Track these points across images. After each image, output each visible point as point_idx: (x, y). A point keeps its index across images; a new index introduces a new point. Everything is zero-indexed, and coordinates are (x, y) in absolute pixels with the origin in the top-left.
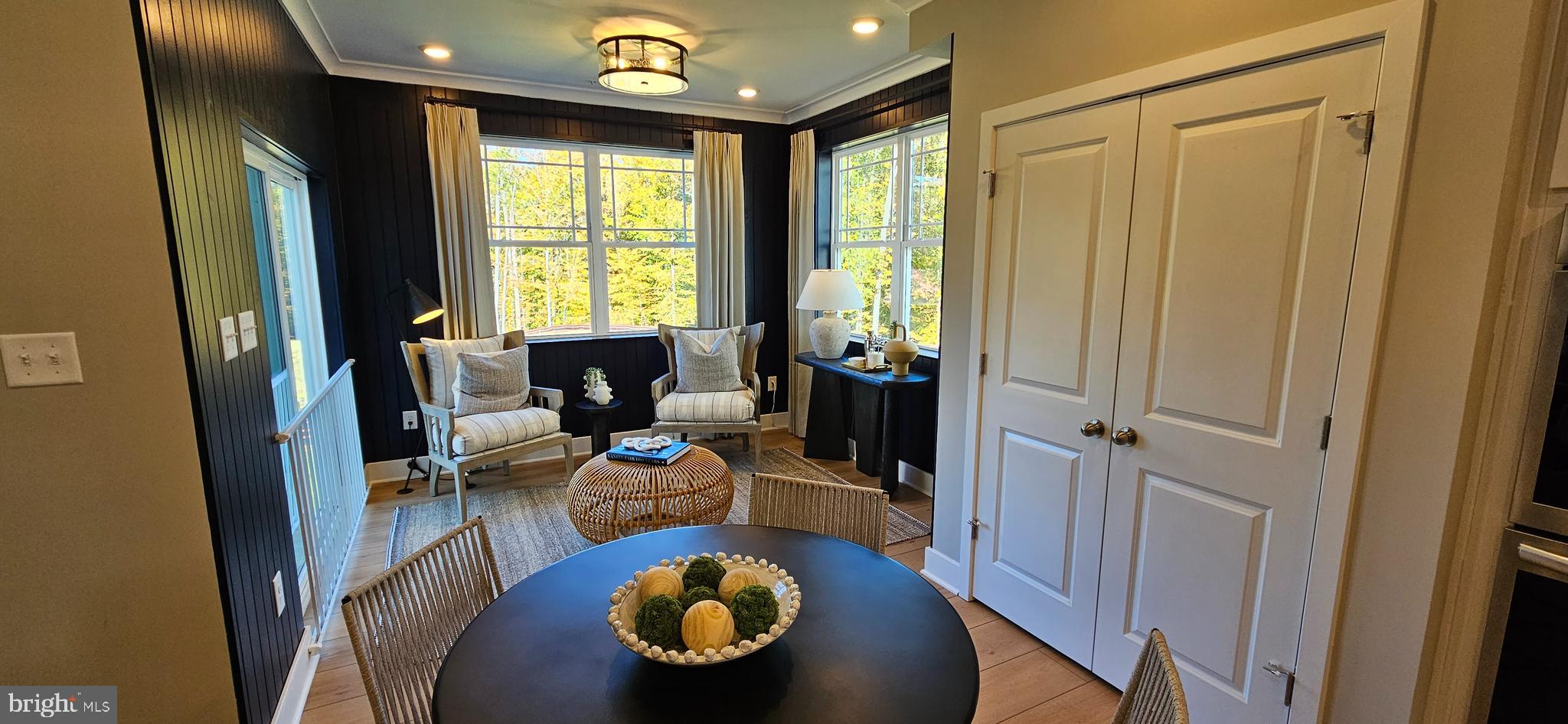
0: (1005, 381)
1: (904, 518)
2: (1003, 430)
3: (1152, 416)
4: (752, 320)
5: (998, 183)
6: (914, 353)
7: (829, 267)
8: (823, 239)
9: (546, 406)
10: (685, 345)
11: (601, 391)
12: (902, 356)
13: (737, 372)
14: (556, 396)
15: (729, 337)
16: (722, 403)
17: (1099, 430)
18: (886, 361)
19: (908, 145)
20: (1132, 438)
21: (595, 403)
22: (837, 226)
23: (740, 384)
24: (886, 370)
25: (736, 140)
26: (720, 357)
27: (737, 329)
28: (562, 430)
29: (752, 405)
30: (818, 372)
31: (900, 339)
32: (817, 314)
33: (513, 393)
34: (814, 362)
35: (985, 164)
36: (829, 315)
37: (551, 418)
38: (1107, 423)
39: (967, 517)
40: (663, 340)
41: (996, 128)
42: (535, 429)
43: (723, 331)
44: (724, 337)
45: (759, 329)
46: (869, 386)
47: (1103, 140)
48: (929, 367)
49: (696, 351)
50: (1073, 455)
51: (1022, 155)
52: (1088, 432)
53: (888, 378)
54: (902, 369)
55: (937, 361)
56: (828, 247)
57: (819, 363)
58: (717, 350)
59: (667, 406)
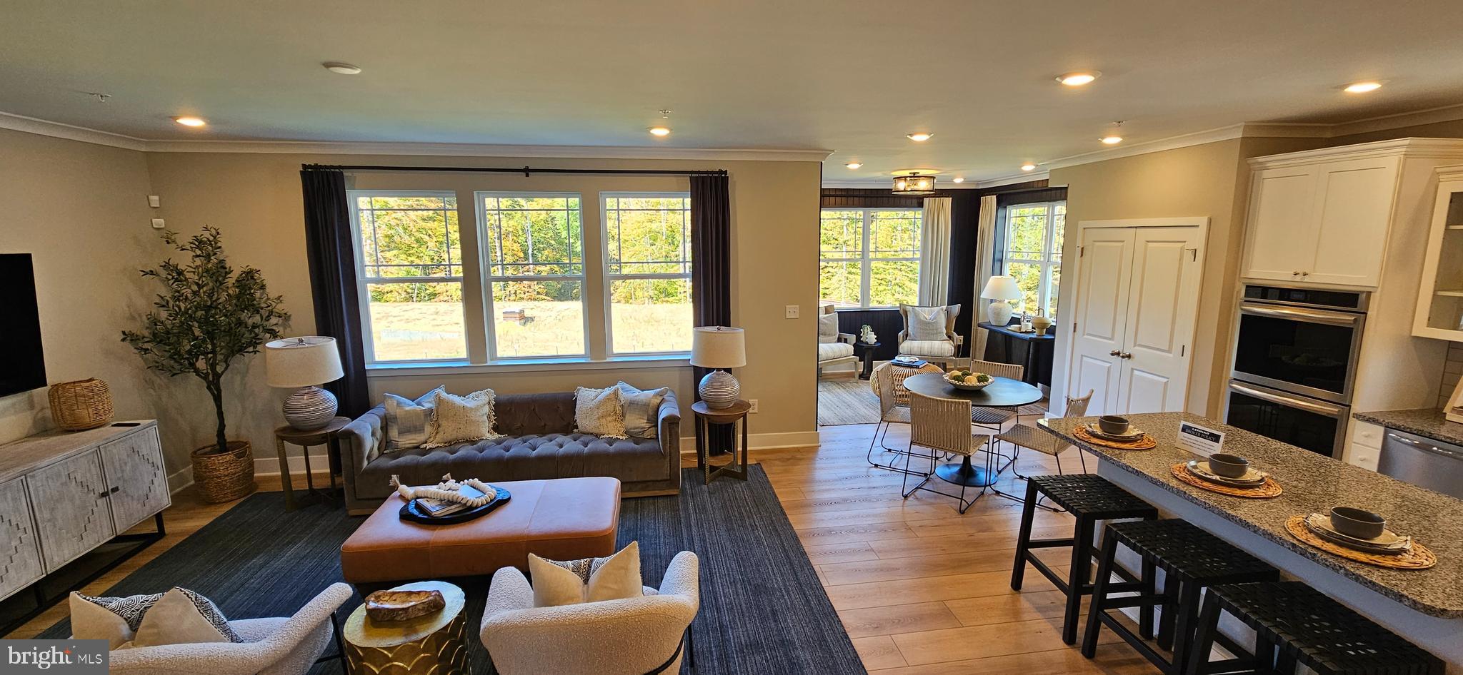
0: (1084, 335)
1: (1038, 407)
2: (1082, 356)
3: (1137, 348)
4: (951, 303)
5: (1084, 252)
6: (1048, 324)
7: (1001, 274)
8: (998, 256)
9: (846, 341)
10: (916, 315)
11: (870, 337)
12: (1041, 325)
13: (945, 331)
14: (853, 338)
15: (941, 311)
16: (936, 346)
17: (1118, 354)
18: (1033, 328)
19: (1053, 209)
20: (1129, 356)
21: (867, 343)
22: (1007, 249)
23: (947, 338)
24: (1033, 332)
25: (948, 202)
26: (936, 323)
27: (944, 307)
28: (853, 355)
29: (953, 348)
30: (992, 333)
31: (1041, 316)
32: (992, 301)
33: (832, 335)
34: (989, 327)
35: (1079, 244)
36: (1000, 301)
37: (848, 348)
38: (1121, 351)
39: (1065, 394)
40: (901, 312)
41: (1085, 228)
42: (844, 353)
43: (936, 309)
44: (938, 312)
45: (956, 309)
46: (1023, 340)
47: (1123, 241)
48: (1052, 331)
49: (922, 318)
50: (1108, 365)
51: (1095, 241)
52: (1112, 354)
53: (1034, 336)
54: (1041, 332)
55: (1055, 326)
56: (1001, 261)
57: (992, 328)
58: (935, 318)
59: (905, 346)
